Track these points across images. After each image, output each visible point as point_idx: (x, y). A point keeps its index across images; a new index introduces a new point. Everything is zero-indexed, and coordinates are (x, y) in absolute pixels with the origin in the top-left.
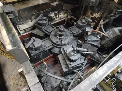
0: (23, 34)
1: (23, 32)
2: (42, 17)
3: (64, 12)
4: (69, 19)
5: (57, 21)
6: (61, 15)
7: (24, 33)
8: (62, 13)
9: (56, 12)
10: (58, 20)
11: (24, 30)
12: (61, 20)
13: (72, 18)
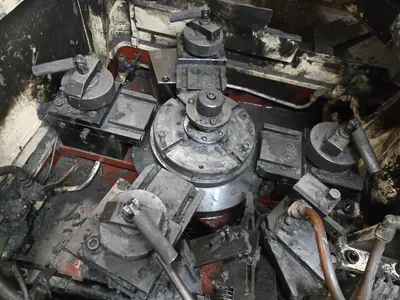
0: (140, 41)
1: (146, 37)
2: (202, 17)
3: (332, 60)
4: (331, 99)
5: (281, 74)
6: (310, 62)
7: (146, 43)
8: (320, 58)
9: (292, 40)
10: (288, 76)
11: (153, 33)
12: (295, 82)
13: (348, 103)
